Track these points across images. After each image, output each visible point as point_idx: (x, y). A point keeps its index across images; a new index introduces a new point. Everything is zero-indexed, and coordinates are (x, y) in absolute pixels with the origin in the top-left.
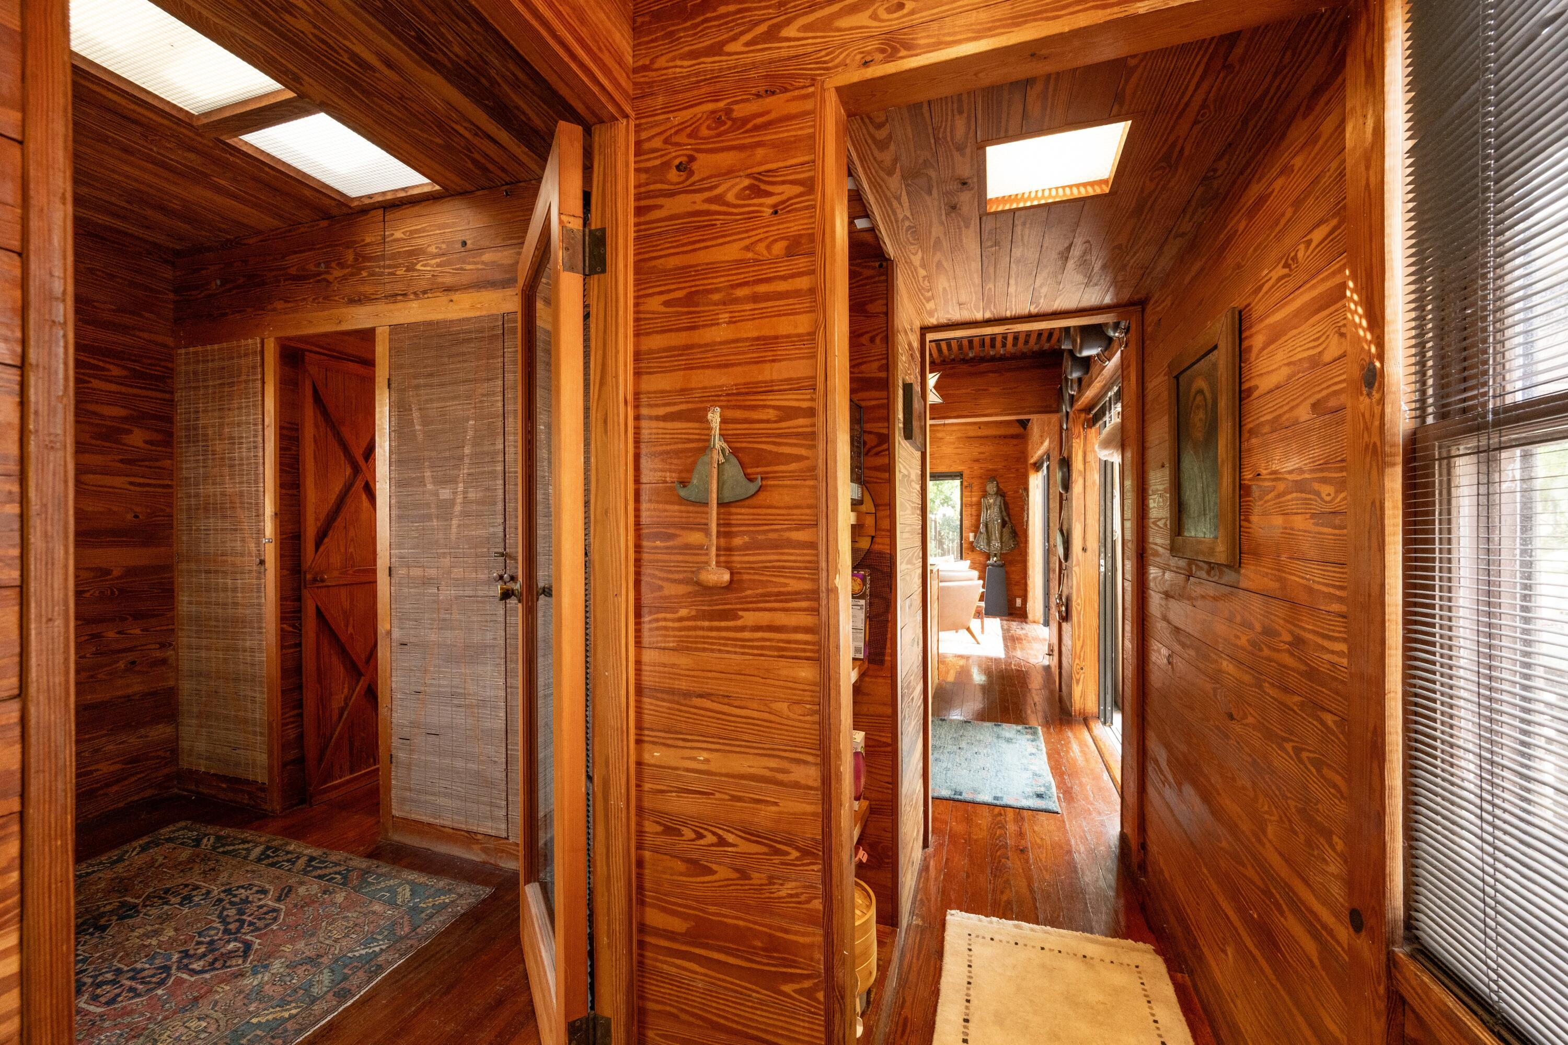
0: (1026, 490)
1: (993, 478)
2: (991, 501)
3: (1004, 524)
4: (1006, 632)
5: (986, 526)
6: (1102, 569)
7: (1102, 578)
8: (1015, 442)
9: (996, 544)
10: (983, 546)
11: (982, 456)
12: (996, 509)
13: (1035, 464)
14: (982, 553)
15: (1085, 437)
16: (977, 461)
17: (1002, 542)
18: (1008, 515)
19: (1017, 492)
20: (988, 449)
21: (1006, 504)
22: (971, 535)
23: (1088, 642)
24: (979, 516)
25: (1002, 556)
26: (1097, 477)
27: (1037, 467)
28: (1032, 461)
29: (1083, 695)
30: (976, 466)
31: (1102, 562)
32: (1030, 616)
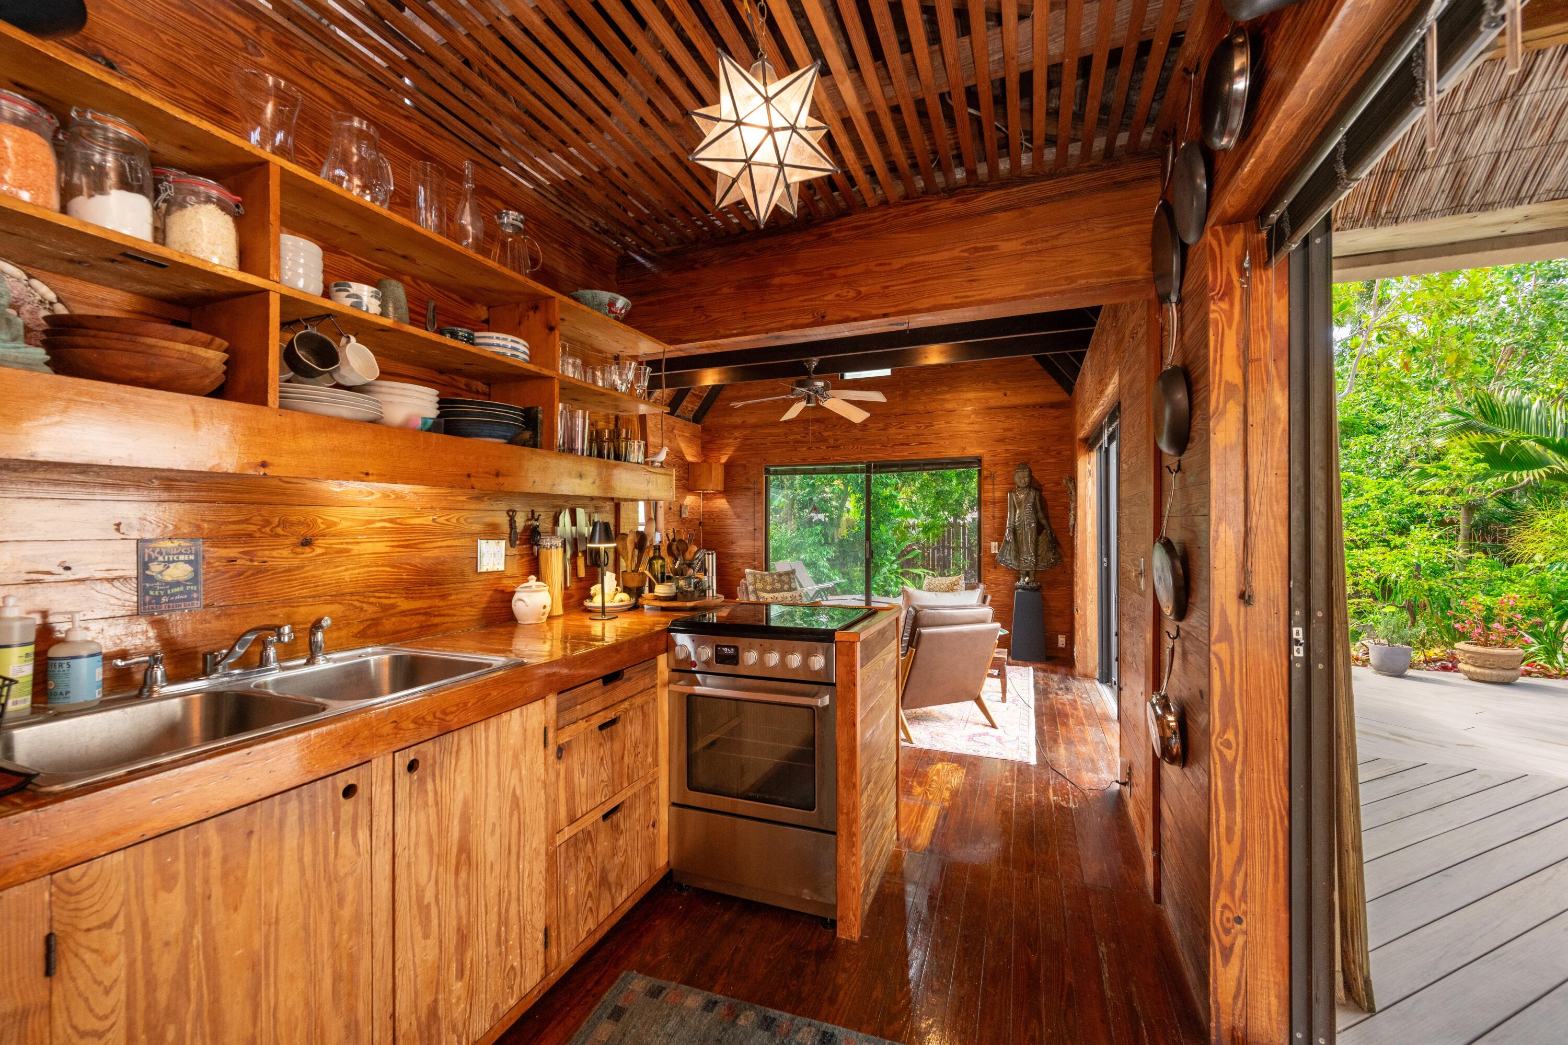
0: (1073, 479)
1: (1025, 465)
2: (1022, 496)
3: (1040, 529)
4: (1042, 692)
5: (1014, 532)
6: (1299, 652)
7: (1297, 677)
8: (1056, 413)
9: (1028, 558)
10: (1009, 559)
11: (1009, 434)
12: (1029, 508)
13: (1085, 440)
14: (1009, 570)
15: (1247, 295)
16: (1001, 440)
17: (1037, 556)
18: (1047, 517)
19: (1058, 484)
20: (1018, 423)
21: (1043, 501)
22: (994, 545)
23: (1258, 849)
24: (1004, 518)
25: (1036, 574)
26: (1280, 399)
27: (1090, 443)
28: (1082, 434)
29: (1243, 990)
30: (1000, 449)
31: (1298, 632)
32: (1079, 667)
